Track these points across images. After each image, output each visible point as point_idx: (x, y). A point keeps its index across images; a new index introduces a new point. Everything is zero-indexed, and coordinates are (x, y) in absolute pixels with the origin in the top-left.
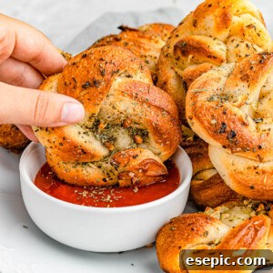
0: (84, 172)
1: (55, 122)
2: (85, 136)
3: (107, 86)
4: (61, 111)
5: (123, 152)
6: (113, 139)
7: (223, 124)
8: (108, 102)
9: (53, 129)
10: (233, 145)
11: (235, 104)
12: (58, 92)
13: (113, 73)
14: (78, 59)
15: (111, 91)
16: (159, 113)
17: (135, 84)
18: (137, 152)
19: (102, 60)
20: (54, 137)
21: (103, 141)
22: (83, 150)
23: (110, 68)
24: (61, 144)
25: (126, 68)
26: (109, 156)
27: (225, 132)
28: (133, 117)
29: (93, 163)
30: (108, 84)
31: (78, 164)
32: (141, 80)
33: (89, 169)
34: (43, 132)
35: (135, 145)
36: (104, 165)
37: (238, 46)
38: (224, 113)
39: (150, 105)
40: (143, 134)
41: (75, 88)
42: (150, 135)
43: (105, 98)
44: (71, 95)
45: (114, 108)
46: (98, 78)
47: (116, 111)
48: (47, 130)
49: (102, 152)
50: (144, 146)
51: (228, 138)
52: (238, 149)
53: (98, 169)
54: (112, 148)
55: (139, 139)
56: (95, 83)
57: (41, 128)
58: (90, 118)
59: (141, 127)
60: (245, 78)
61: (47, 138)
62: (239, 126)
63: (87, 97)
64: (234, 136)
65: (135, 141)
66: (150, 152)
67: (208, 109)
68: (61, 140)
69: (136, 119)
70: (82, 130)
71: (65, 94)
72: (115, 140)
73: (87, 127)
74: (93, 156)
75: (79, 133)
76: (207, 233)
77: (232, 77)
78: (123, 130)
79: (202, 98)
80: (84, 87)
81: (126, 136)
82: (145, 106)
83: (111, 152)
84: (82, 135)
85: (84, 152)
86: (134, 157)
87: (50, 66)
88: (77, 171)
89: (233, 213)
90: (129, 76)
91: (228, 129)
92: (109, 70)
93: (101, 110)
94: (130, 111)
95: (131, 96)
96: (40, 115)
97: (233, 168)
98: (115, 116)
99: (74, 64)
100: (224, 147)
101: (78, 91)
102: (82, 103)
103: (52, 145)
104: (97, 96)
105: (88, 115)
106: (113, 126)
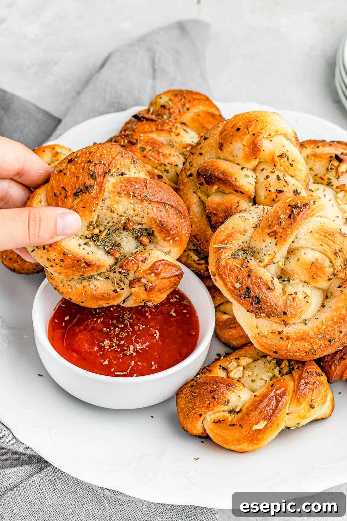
0: (92, 286)
1: (52, 237)
2: (86, 247)
3: (100, 190)
4: (56, 225)
5: (130, 258)
6: (116, 245)
7: (248, 289)
8: (105, 206)
9: (50, 246)
10: (258, 311)
11: (262, 264)
12: (49, 205)
13: (105, 174)
14: (64, 166)
15: (106, 194)
16: (162, 208)
17: (129, 181)
18: (146, 255)
19: (90, 162)
20: (53, 255)
21: (107, 249)
22: (86, 263)
23: (100, 170)
24: (62, 260)
25: (118, 166)
26: (116, 264)
27: (249, 297)
28: (134, 218)
29: (99, 275)
30: (101, 186)
31: (84, 278)
32: (136, 176)
33: (96, 283)
34: (41, 252)
35: (141, 248)
36: (112, 275)
37: (268, 177)
38: (249, 276)
39: (150, 202)
40: (149, 234)
41: (66, 197)
42: (156, 233)
43: (100, 203)
44: (64, 205)
45: (112, 212)
46: (89, 182)
47: (115, 215)
48: (44, 248)
49: (107, 261)
50: (152, 246)
51: (252, 304)
52: (262, 315)
53: (106, 281)
54: (118, 255)
55: (144, 239)
56: (87, 189)
57: (37, 247)
58: (88, 227)
59: (144, 227)
60: (273, 234)
61: (46, 257)
62: (264, 290)
63: (81, 205)
64: (258, 302)
65: (141, 243)
66: (159, 252)
67: (232, 270)
68: (61, 256)
69: (138, 219)
70: (82, 242)
71: (57, 205)
72: (119, 245)
73: (86, 238)
74: (99, 267)
75: (80, 245)
76: (228, 401)
77: (259, 229)
78: (125, 233)
79: (226, 255)
80: (76, 195)
81: (130, 239)
82: (145, 203)
83: (117, 259)
84: (83, 246)
85: (89, 265)
86: (144, 261)
87: (35, 178)
88: (84, 287)
89: (256, 371)
90: (122, 174)
91: (252, 294)
92: (100, 172)
93: (98, 216)
94: (131, 212)
95: (128, 195)
96: (34, 234)
97: (257, 331)
98: (115, 220)
99: (61, 171)
100: (248, 311)
101: (70, 200)
102: (77, 212)
103: (52, 263)
104: (92, 202)
105: (86, 224)
106: (115, 230)
